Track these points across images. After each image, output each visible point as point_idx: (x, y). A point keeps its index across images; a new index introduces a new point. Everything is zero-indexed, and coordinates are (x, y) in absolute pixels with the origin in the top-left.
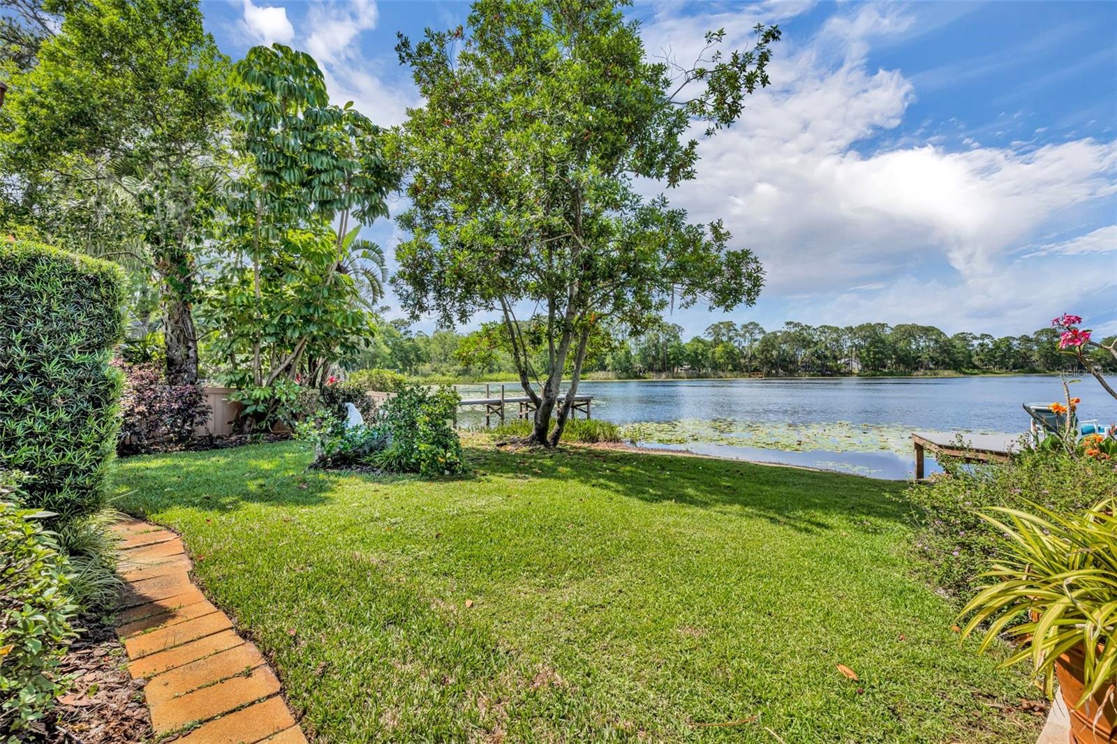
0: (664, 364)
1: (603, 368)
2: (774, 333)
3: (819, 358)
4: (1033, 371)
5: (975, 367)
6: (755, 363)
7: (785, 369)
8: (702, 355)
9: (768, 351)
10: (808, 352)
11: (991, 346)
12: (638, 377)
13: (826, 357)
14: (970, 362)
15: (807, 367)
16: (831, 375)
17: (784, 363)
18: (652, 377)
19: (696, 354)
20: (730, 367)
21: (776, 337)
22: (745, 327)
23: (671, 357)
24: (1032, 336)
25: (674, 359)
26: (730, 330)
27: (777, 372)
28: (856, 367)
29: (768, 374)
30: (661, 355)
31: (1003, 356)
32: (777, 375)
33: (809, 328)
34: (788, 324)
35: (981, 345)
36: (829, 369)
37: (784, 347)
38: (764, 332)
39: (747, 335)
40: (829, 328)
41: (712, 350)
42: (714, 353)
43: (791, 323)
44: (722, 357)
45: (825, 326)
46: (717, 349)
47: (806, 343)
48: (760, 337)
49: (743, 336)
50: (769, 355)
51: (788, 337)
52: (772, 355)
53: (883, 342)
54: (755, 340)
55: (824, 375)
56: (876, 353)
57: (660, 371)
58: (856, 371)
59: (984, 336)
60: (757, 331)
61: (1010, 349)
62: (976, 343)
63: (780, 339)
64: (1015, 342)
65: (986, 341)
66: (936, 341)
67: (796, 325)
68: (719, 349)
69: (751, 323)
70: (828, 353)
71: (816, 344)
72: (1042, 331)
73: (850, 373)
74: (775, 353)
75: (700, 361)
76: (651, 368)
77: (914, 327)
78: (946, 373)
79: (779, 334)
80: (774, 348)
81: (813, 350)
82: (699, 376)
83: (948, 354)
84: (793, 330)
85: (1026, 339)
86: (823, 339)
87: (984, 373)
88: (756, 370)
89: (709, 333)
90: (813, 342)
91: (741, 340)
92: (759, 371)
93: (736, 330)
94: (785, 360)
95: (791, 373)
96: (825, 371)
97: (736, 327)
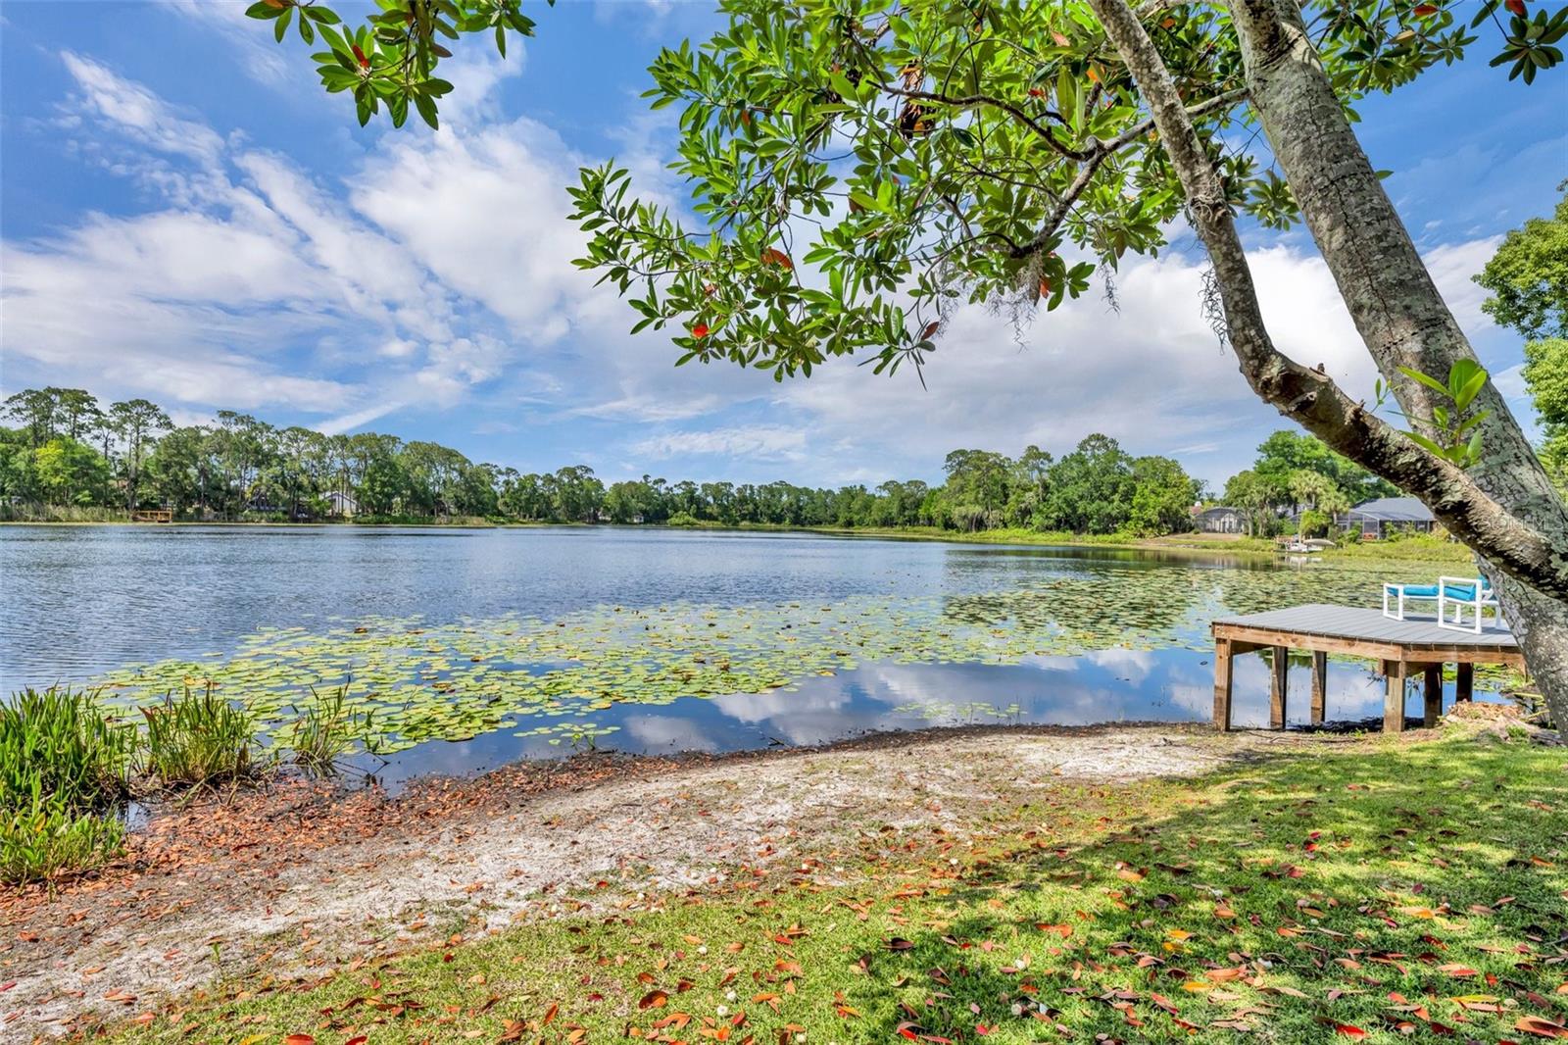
2: (195, 431)
3: (285, 487)
4: (556, 521)
5: (500, 514)
6: (146, 490)
7: (218, 506)
9: (179, 467)
10: (267, 474)
11: (516, 486)
13: (299, 486)
14: (495, 507)
15: (263, 504)
16: (305, 521)
17: (215, 494)
20: (84, 496)
21: (199, 439)
22: (122, 407)
24: (555, 476)
27: (199, 511)
28: (348, 507)
29: (179, 516)
31: (528, 499)
32: (198, 517)
33: (268, 428)
34: (223, 414)
35: (507, 483)
36: (300, 508)
37: (215, 461)
38: (171, 426)
39: (128, 426)
40: (304, 433)
41: (24, 453)
42: (32, 460)
43: (230, 414)
44: (57, 472)
45: (298, 430)
46: (41, 451)
47: (262, 457)
48: (161, 434)
49: (118, 428)
50: (180, 476)
51: (223, 443)
52: (188, 476)
53: (393, 466)
54: (150, 441)
55: (296, 520)
56: (384, 485)
58: (348, 514)
59: (510, 471)
60: (154, 421)
61: (535, 490)
62: (502, 479)
63: (205, 444)
64: (540, 482)
65: (512, 478)
66: (461, 474)
67: (241, 419)
68: (48, 454)
69: (139, 402)
70: (302, 479)
71: (281, 460)
72: (565, 469)
73: (339, 518)
74: (194, 472)
77: (432, 447)
78: (475, 520)
79: (204, 433)
81: (275, 471)
83: (475, 493)
84: (234, 429)
85: (549, 479)
86: (294, 452)
87: (511, 522)
88: (148, 505)
89: (19, 410)
90: (276, 456)
91: (113, 435)
92: (155, 507)
93: (96, 412)
94: (219, 488)
95: (231, 514)
96: (299, 512)
97: (97, 406)
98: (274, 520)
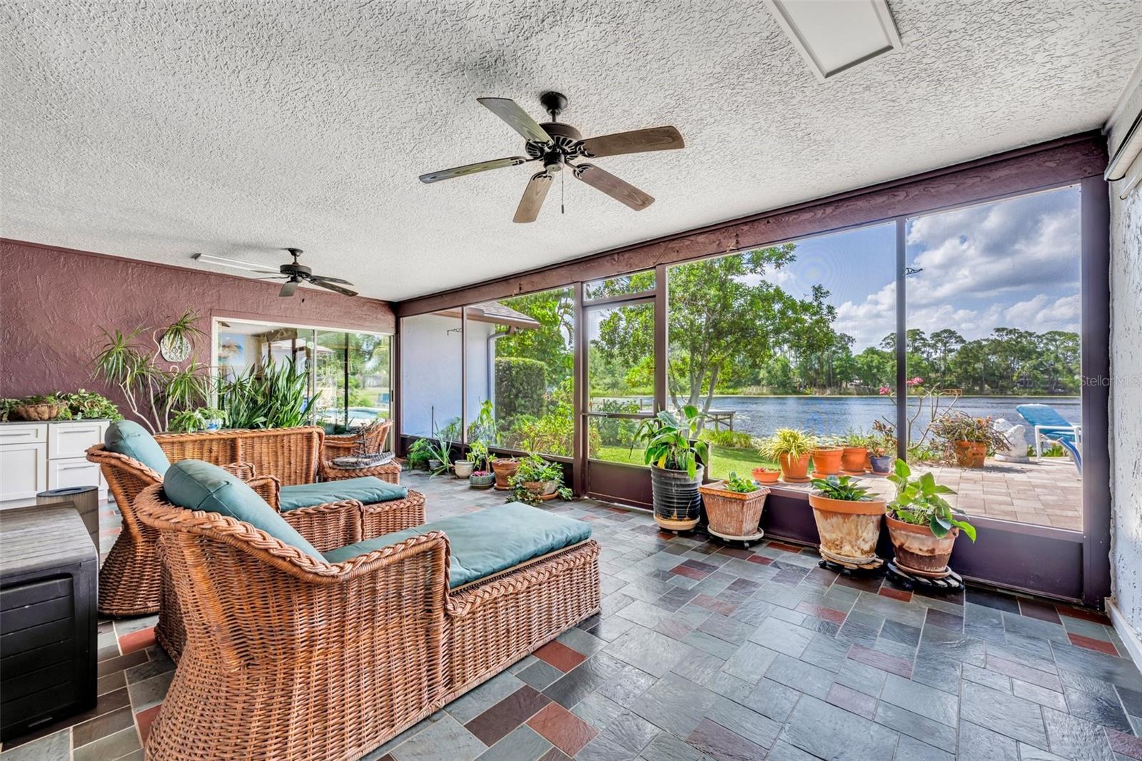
0: (829, 379)
1: (757, 382)
2: (978, 342)
3: (1045, 372)
6: (951, 378)
7: (994, 385)
8: (878, 368)
9: (969, 364)
10: (1029, 364)
12: (795, 391)
13: (1056, 371)
15: (1027, 383)
16: (1064, 394)
17: (992, 378)
18: (815, 393)
19: (870, 368)
21: (981, 347)
22: (936, 335)
23: (838, 371)
25: (839, 373)
26: (915, 340)
27: (982, 388)
29: (969, 392)
30: (825, 368)
32: (981, 392)
33: (1031, 335)
34: (998, 330)
37: (993, 358)
38: (963, 341)
39: (940, 345)
40: (1060, 334)
43: (1003, 329)
45: (1055, 333)
47: (1025, 354)
48: (958, 347)
49: (934, 346)
50: (970, 369)
51: (997, 347)
52: (974, 369)
54: (951, 351)
55: (1052, 393)
57: (823, 387)
60: (953, 340)
63: (986, 350)
67: (1010, 332)
69: (945, 331)
70: (1059, 366)
71: (1041, 354)
74: (979, 365)
75: (874, 375)
76: (813, 383)
79: (984, 343)
80: (978, 360)
81: (1034, 362)
82: (874, 392)
84: (1006, 338)
86: (1052, 348)
88: (952, 386)
89: (888, 343)
90: (1036, 352)
91: (931, 351)
92: (955, 387)
93: (923, 339)
94: (994, 375)
95: (1003, 390)
96: (1056, 387)
97: (923, 336)
98: (1035, 394)
